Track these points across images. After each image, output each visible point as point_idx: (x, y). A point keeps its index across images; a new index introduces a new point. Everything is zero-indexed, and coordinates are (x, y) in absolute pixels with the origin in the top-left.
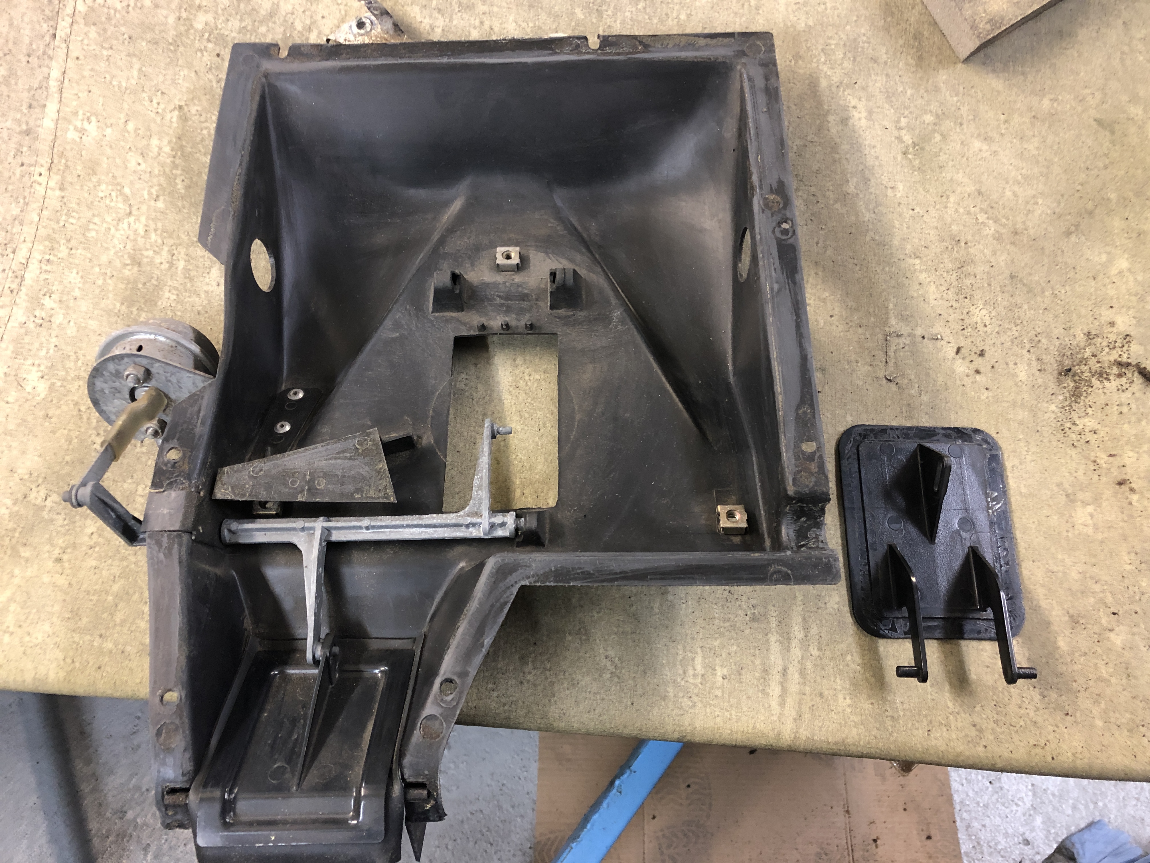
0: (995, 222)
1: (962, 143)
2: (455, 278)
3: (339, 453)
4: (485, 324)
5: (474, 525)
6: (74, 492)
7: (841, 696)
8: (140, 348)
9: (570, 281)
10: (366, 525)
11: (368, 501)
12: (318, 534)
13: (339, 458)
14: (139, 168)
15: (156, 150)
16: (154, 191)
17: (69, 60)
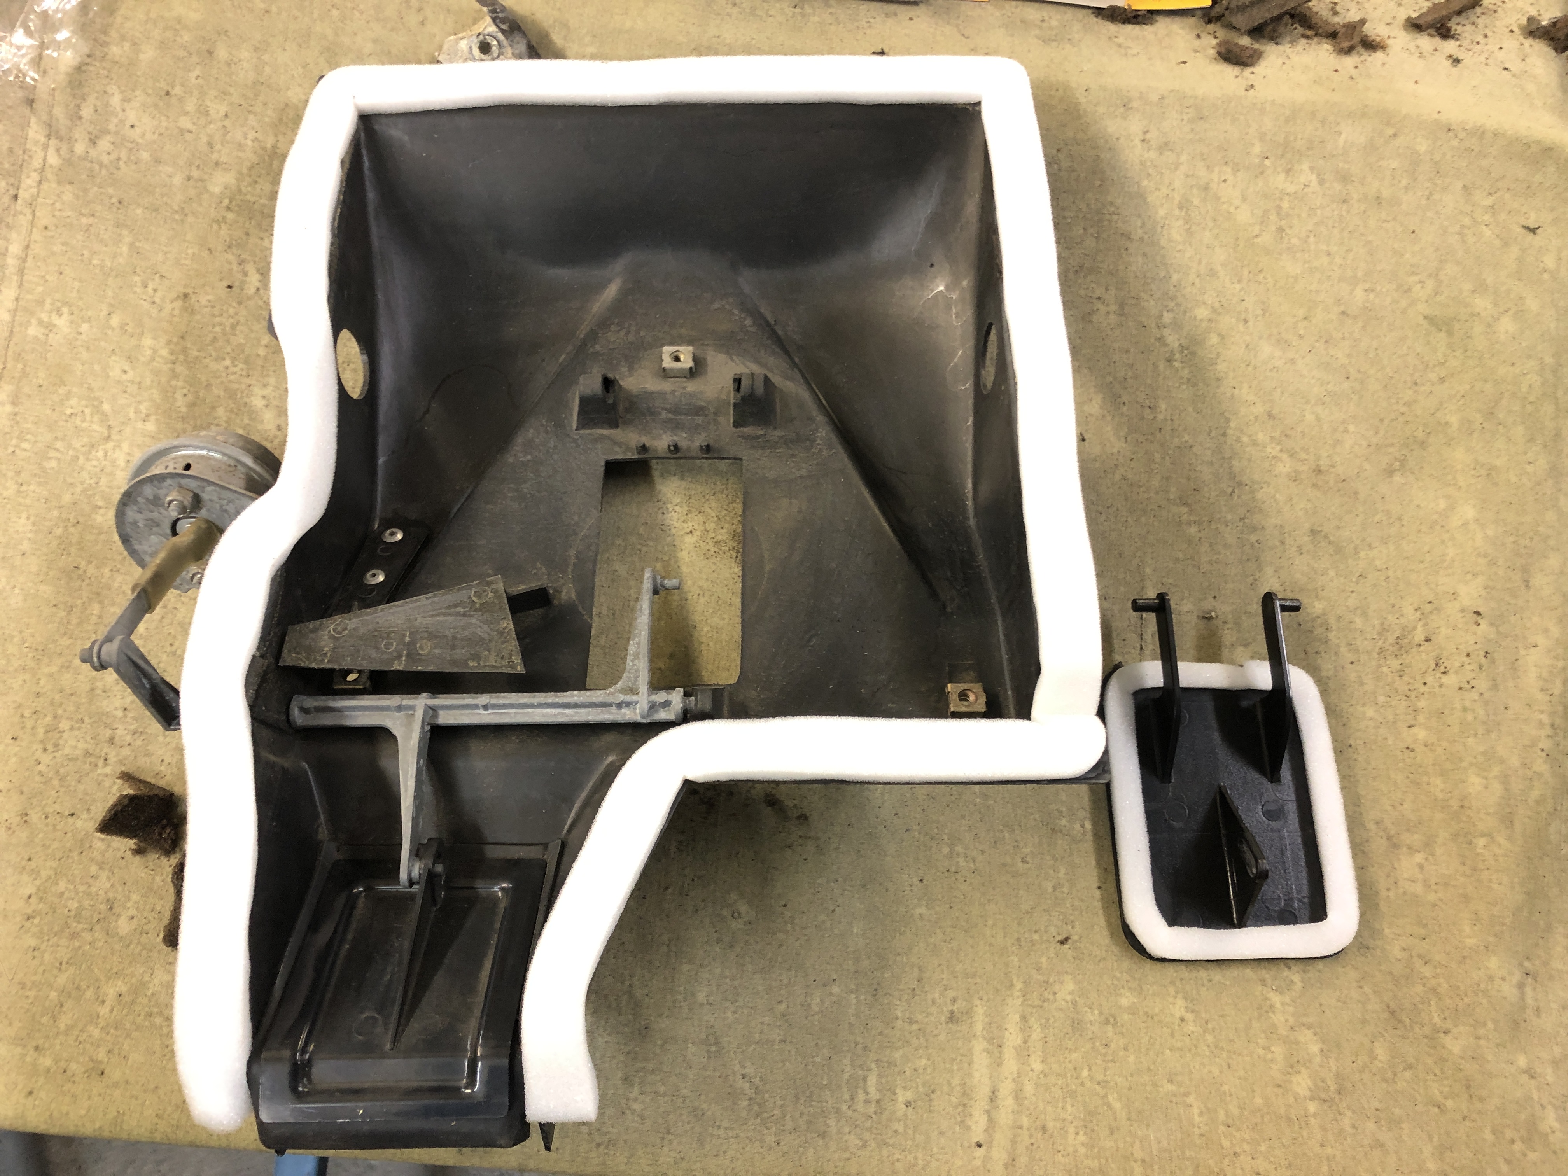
0: (1291, 456)
1: (1247, 346)
2: (608, 383)
3: (449, 607)
4: (647, 445)
5: (628, 704)
6: (95, 650)
7: (1072, 1130)
8: (188, 467)
9: (760, 389)
10: (484, 703)
11: (487, 670)
12: (419, 714)
13: (450, 614)
14: (125, 377)
15: (149, 352)
16: (143, 408)
17: (34, 230)
